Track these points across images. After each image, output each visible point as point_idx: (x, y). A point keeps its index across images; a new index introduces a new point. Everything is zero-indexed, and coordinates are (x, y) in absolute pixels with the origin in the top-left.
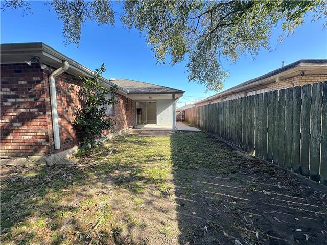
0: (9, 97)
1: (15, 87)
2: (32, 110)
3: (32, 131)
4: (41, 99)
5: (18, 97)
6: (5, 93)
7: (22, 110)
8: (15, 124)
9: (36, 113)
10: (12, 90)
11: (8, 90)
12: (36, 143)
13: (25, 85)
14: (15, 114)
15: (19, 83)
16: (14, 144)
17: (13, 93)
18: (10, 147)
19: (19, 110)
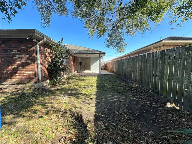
0: (17, 54)
1: (20, 50)
2: (28, 61)
3: (28, 71)
4: (33, 56)
5: (21, 55)
6: (15, 53)
7: (23, 61)
8: (19, 68)
9: (30, 63)
10: (18, 51)
11: (16, 51)
12: (30, 77)
13: (25, 49)
14: (19, 63)
15: (22, 48)
16: (19, 78)
18: (17, 79)
19: (21, 61)
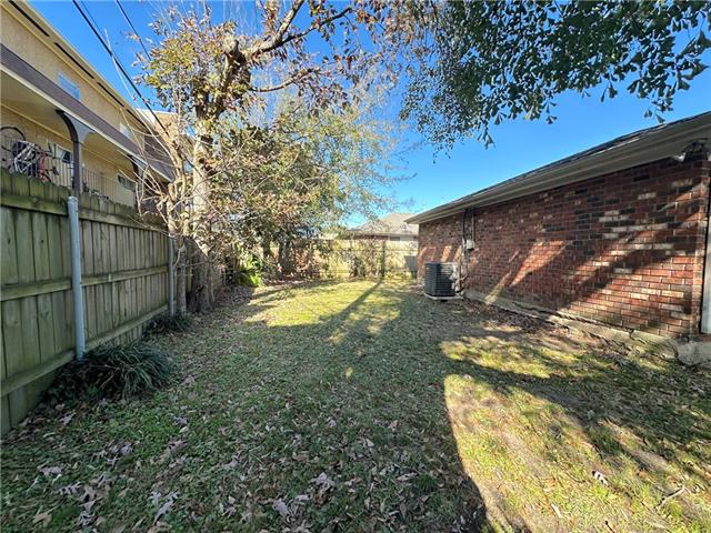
0: (616, 224)
2: (658, 247)
3: (652, 285)
4: (687, 224)
5: (633, 224)
6: (610, 219)
7: (638, 247)
8: (618, 270)
9: (668, 253)
10: (622, 213)
11: (617, 213)
12: (657, 310)
13: (652, 200)
14: (622, 253)
15: (640, 198)
16: (611, 304)
17: (624, 218)
19: (630, 247)
